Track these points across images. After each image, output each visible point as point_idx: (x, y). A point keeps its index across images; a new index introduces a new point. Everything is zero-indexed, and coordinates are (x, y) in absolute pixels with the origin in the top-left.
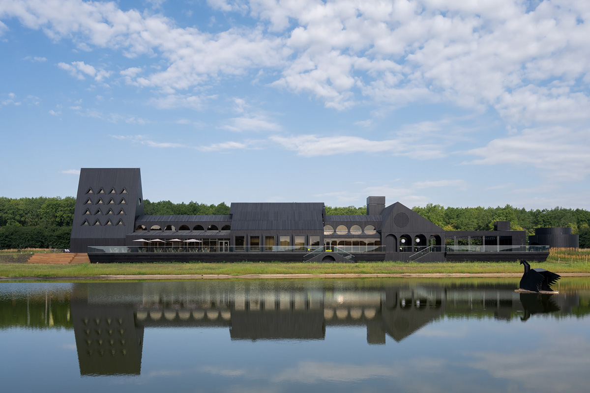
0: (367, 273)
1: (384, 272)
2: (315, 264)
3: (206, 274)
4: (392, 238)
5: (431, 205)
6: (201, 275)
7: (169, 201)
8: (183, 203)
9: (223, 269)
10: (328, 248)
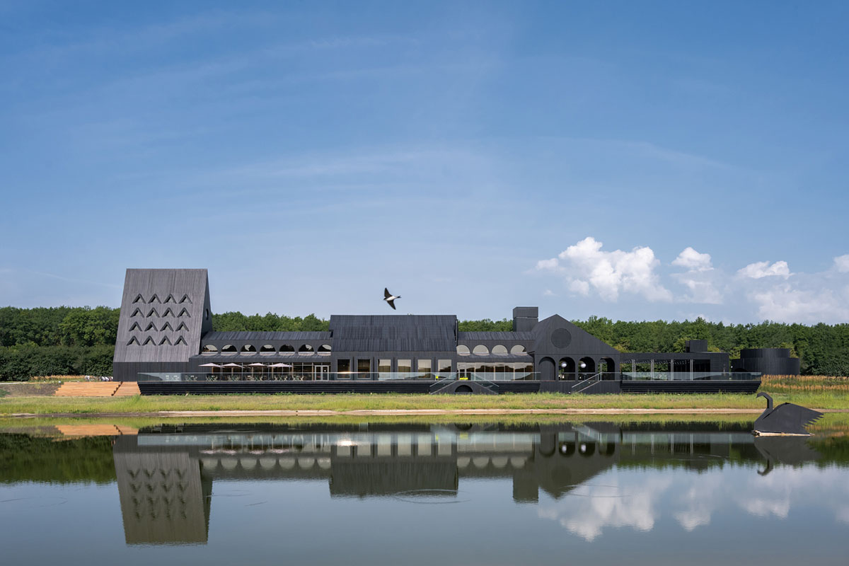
0: (518, 409)
1: (540, 406)
2: (447, 397)
3: (302, 409)
4: (549, 363)
5: (596, 317)
6: (294, 412)
7: (239, 313)
8: (257, 314)
9: (324, 403)
10: (462, 375)
